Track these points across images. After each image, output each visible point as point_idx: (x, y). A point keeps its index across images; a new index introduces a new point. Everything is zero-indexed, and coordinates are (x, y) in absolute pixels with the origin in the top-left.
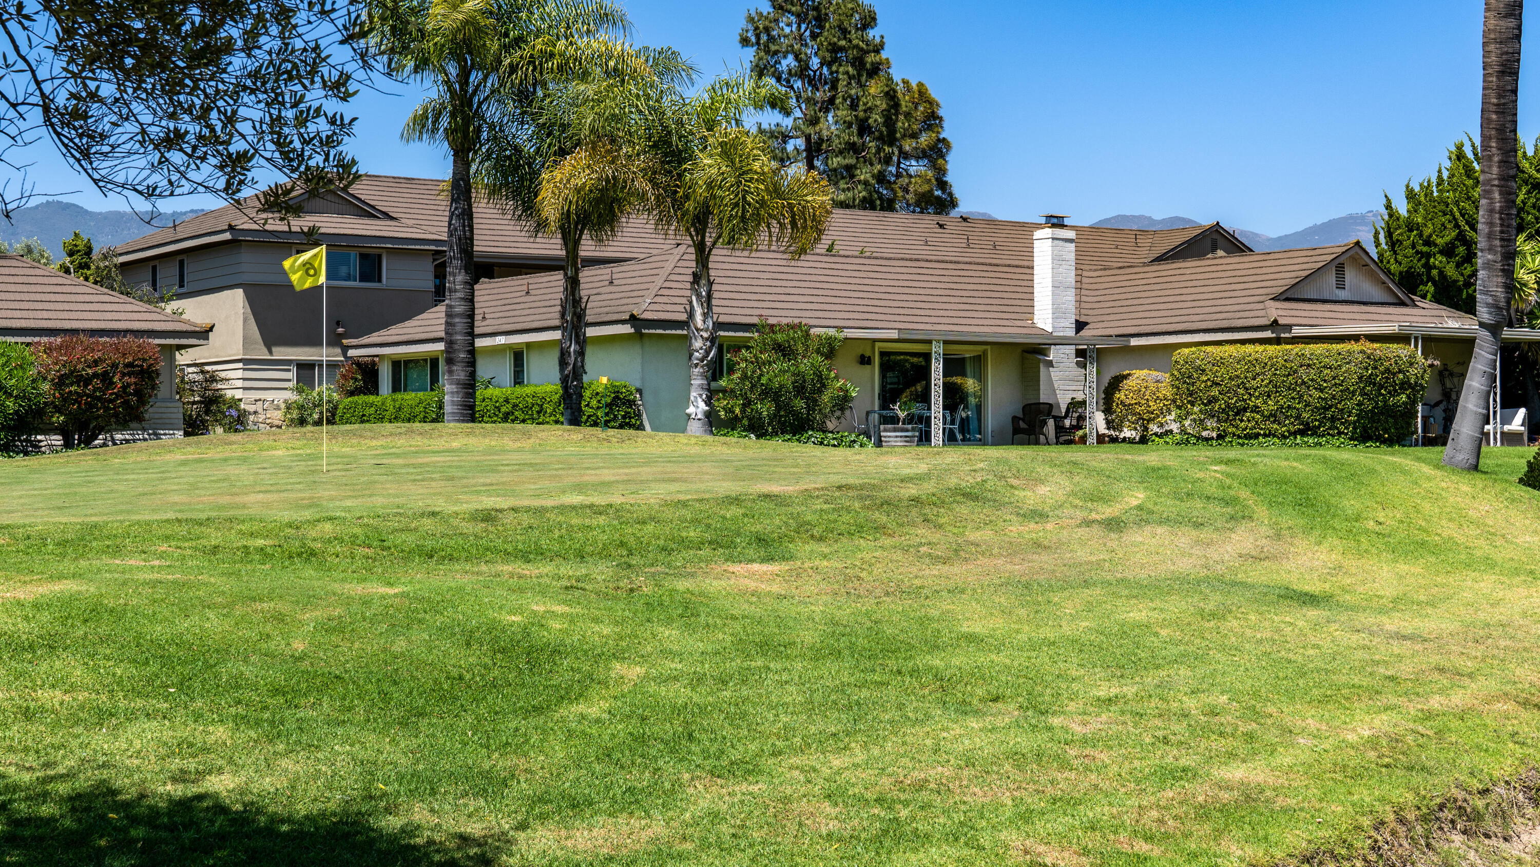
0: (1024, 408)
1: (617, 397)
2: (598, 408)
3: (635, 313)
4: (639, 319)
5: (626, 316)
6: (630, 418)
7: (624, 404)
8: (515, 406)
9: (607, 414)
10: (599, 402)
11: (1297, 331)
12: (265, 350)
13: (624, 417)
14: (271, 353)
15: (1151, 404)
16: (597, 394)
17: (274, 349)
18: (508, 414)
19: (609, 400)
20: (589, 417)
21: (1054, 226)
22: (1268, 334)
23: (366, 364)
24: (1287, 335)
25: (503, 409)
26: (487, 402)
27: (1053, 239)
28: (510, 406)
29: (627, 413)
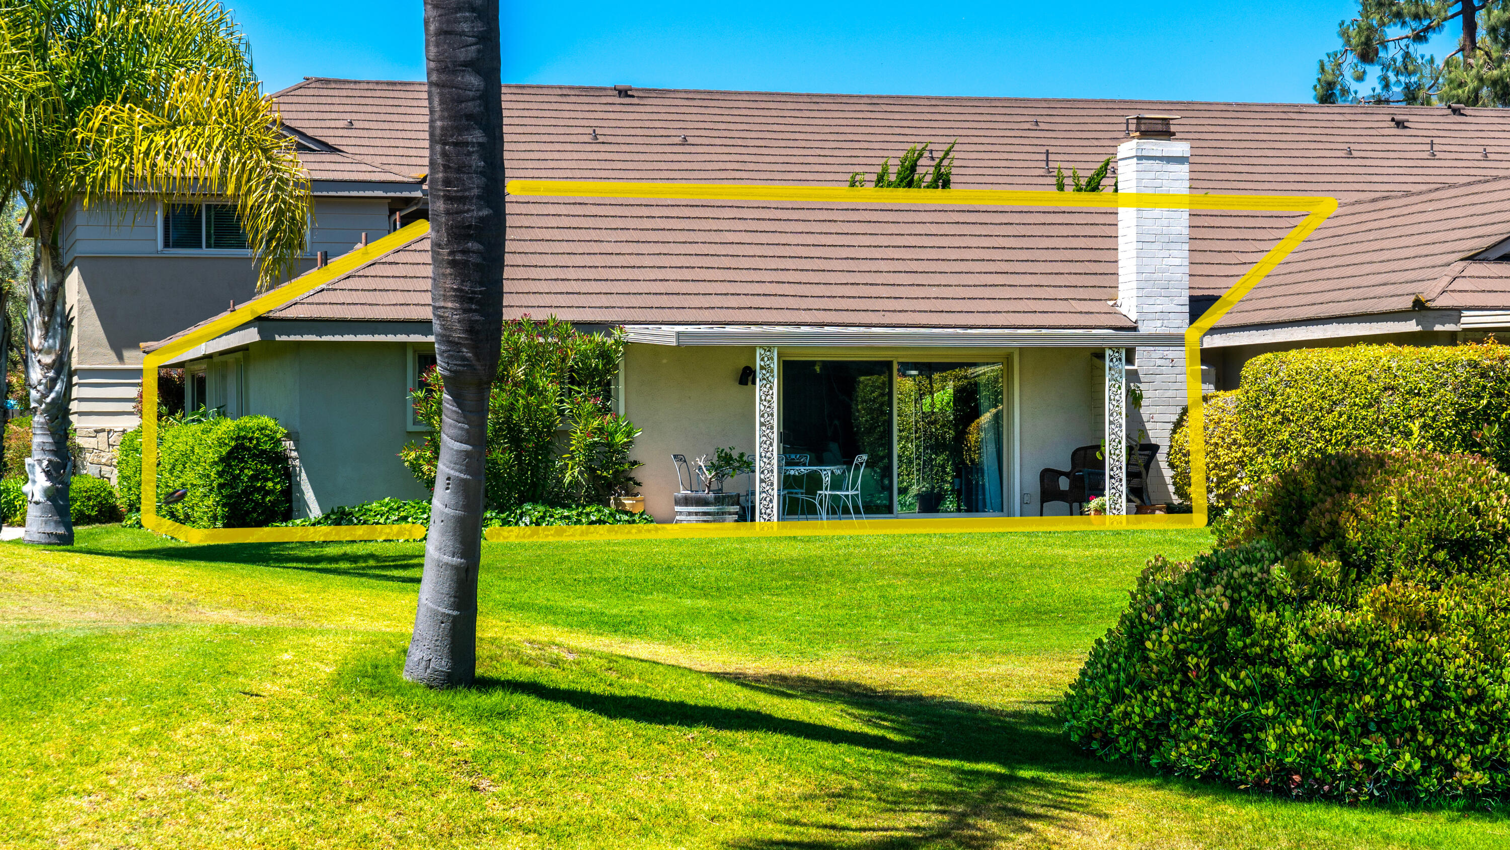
0: (1074, 454)
4: (268, 319)
11: (1470, 320)
12: (112, 355)
14: (121, 358)
15: (1221, 451)
17: (127, 354)
21: (1145, 134)
22: (1411, 326)
24: (1450, 327)
27: (1140, 158)
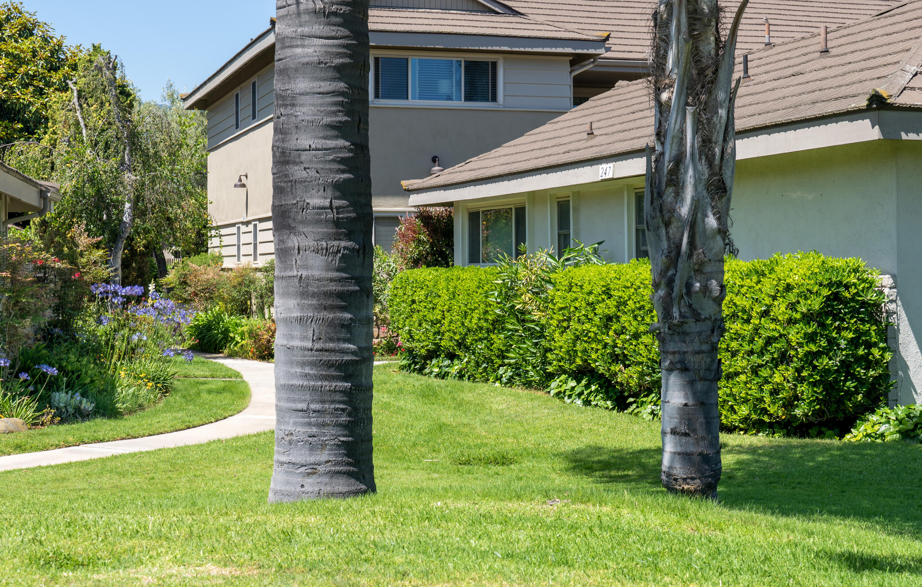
1: (836, 297)
2: (791, 322)
3: (883, 91)
4: (892, 107)
5: (863, 103)
6: (869, 345)
7: (854, 312)
8: (621, 304)
9: (811, 338)
10: (793, 306)
13: (854, 343)
16: (789, 288)
18: (609, 319)
19: (816, 304)
20: (769, 341)
23: (439, 218)
25: (600, 309)
26: (576, 293)
28: (612, 303)
29: (859, 334)
